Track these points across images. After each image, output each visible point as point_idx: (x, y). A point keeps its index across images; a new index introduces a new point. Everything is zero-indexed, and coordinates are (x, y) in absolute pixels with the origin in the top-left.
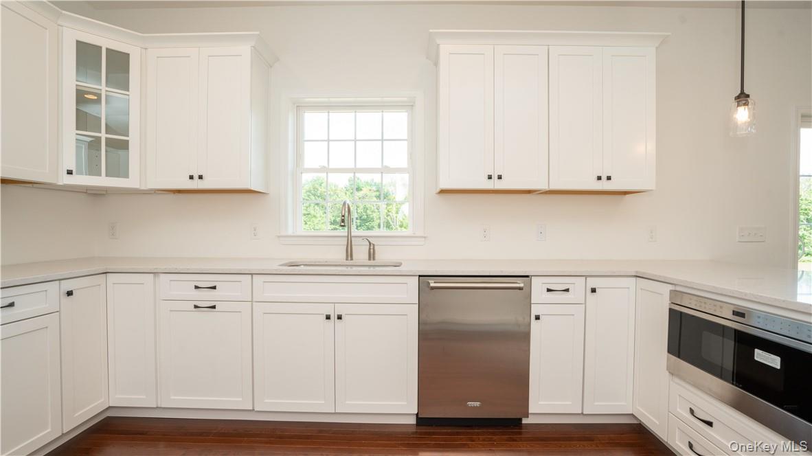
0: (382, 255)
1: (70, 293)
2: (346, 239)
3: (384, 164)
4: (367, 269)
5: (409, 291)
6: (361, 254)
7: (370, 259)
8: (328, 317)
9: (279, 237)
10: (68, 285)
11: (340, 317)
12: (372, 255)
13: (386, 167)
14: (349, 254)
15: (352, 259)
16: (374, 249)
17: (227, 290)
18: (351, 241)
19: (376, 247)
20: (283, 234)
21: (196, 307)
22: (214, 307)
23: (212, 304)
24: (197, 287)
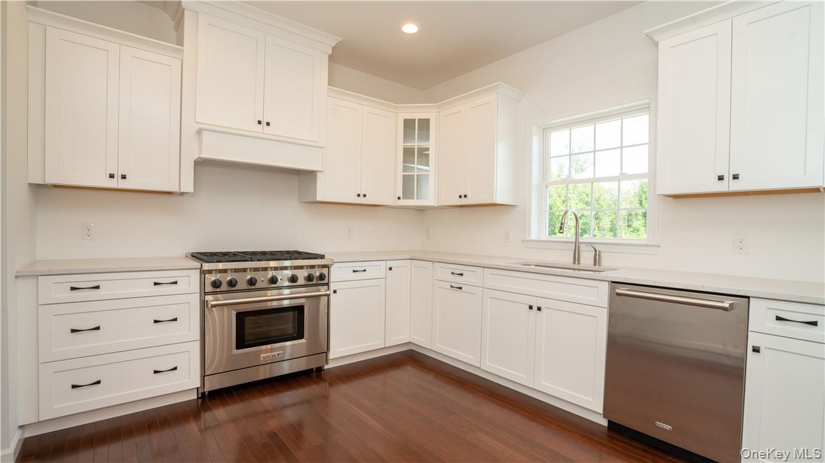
0: (606, 261)
1: (391, 269)
2: (574, 245)
3: (623, 172)
4: (572, 271)
5: (600, 295)
6: (587, 259)
7: (595, 264)
8: (531, 307)
9: (523, 241)
10: (390, 264)
11: (539, 309)
12: (597, 261)
13: (624, 174)
14: (577, 258)
15: (579, 264)
16: (599, 255)
17: (470, 277)
18: (579, 247)
19: (602, 254)
20: (527, 238)
21: (452, 287)
22: (461, 288)
23: (460, 286)
24: (453, 273)
